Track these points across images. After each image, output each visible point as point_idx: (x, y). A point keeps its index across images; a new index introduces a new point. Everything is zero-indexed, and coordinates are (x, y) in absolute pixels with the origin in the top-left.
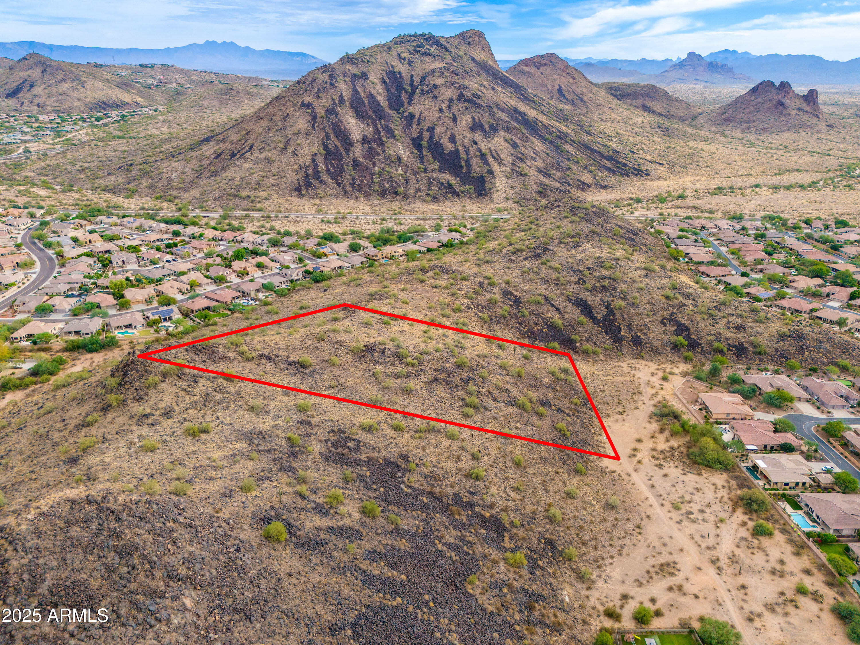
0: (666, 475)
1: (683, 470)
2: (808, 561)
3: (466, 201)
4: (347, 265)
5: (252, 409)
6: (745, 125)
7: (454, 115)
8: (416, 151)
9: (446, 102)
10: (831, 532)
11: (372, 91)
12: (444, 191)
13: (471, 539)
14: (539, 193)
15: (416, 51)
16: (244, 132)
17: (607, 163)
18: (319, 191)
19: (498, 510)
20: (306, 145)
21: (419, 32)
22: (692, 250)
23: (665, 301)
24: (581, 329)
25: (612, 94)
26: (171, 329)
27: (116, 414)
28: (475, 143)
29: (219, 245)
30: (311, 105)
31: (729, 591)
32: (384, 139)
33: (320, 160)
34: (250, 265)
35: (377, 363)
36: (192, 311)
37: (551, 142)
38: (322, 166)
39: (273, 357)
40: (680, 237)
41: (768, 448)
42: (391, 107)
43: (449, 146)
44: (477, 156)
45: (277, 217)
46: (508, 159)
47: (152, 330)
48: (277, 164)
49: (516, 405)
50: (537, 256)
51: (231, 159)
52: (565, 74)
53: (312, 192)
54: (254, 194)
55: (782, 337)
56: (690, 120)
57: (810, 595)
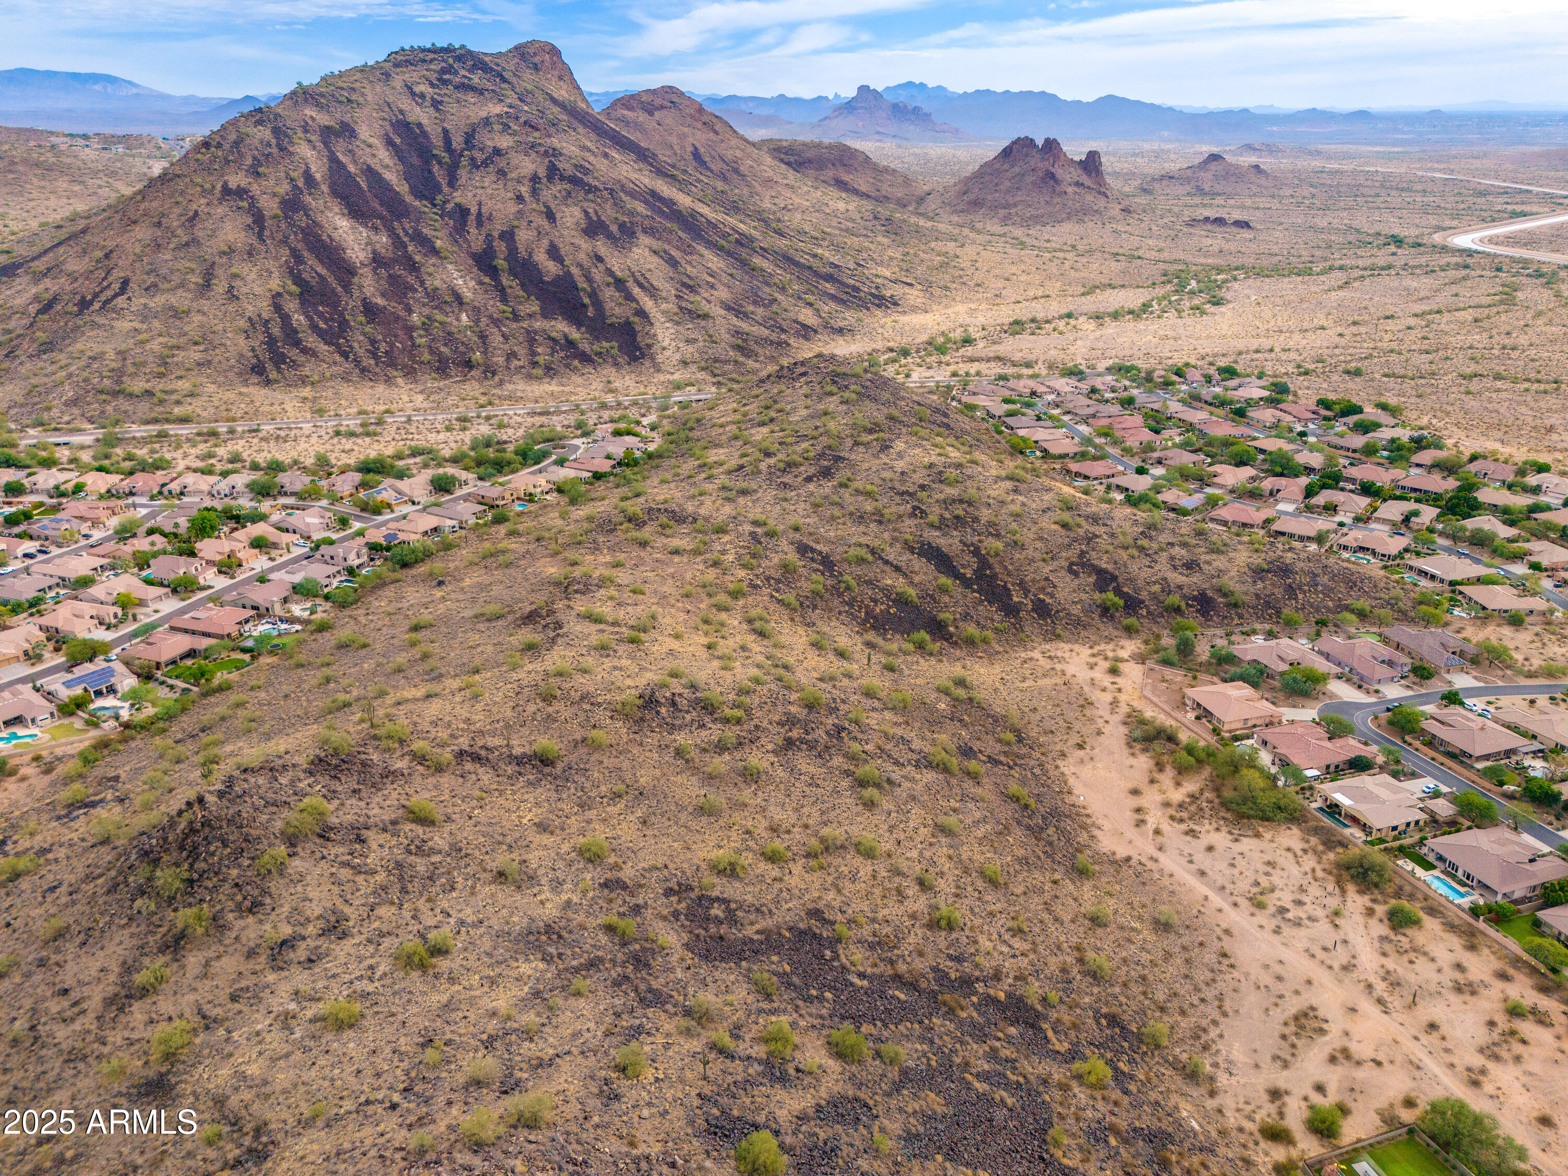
0: (1210, 849)
1: (1230, 833)
2: (1492, 957)
3: (609, 371)
4: (450, 523)
5: (501, 876)
6: (1002, 212)
7: (548, 207)
8: (487, 280)
9: (526, 182)
10: (1499, 898)
11: (370, 161)
12: (562, 354)
13: (1008, 1053)
14: (738, 348)
15: (445, 82)
16: (99, 254)
17: (829, 287)
18: (307, 371)
19: (1010, 981)
20: (253, 276)
21: (441, 43)
22: (1040, 434)
23: (1063, 532)
24: (946, 599)
25: (782, 161)
26: (125, 714)
27: (211, 954)
28: (600, 259)
29: (135, 506)
30: (246, 191)
31: (1416, 1038)
32: (418, 258)
33: (291, 306)
34: (241, 545)
35: (673, 728)
36: (158, 666)
37: (729, 254)
38: (298, 319)
39: (483, 753)
40: (1011, 414)
41: (1332, 769)
42: (417, 193)
43: (551, 268)
44: (608, 285)
45: (232, 431)
46: (667, 288)
47: (78, 723)
48: (197, 318)
49: (930, 765)
50: (826, 473)
51: (80, 312)
52: (699, 125)
53: (290, 374)
54: (158, 386)
55: (1258, 573)
56: (914, 205)
57: (1531, 1017)
